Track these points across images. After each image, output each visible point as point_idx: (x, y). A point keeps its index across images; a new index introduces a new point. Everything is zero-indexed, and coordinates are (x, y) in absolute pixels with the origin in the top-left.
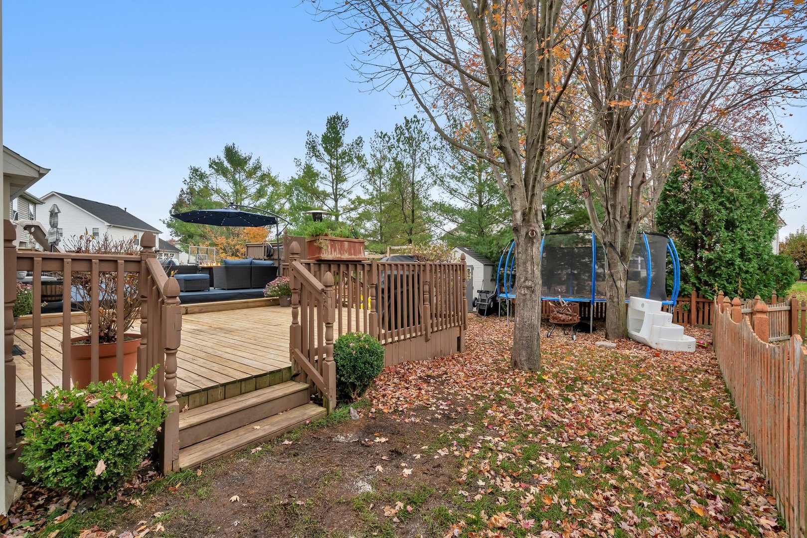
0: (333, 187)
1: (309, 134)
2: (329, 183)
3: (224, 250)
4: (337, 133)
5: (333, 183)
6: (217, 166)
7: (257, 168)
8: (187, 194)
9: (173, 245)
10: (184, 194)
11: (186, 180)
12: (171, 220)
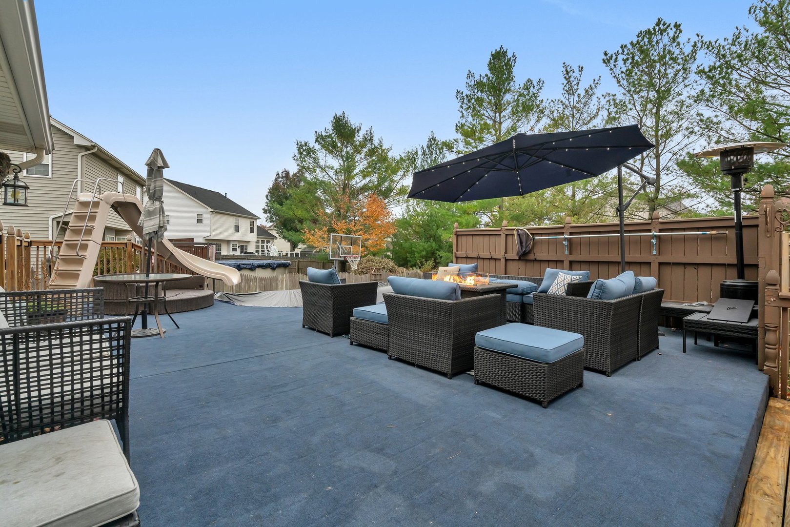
6: (324, 141)
7: (368, 139)
8: (283, 177)
9: (270, 232)
10: (279, 177)
11: (295, 156)
12: (267, 206)
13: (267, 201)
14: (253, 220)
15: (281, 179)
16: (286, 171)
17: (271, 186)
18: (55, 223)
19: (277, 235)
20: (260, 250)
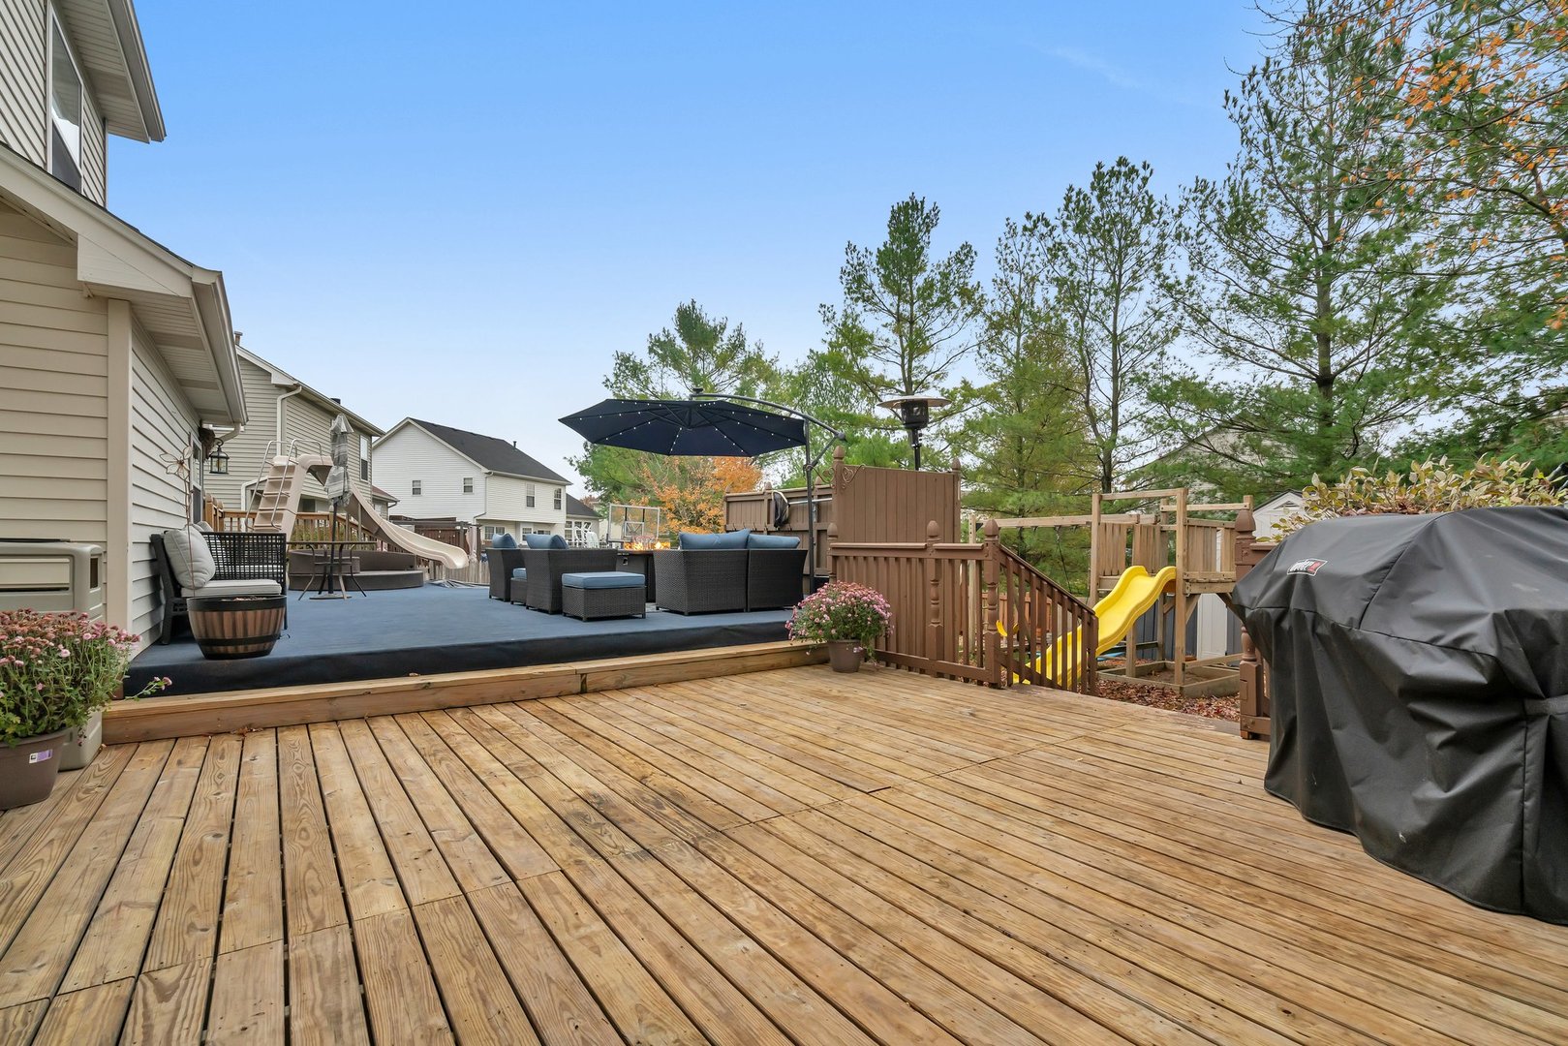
0: (903, 366)
1: (851, 248)
2: (893, 359)
3: (676, 512)
4: (913, 241)
5: (903, 357)
6: (663, 349)
7: (738, 345)
9: (589, 506)
11: (608, 380)
12: (586, 461)
13: (586, 454)
14: (558, 487)
18: (249, 492)
20: (573, 538)
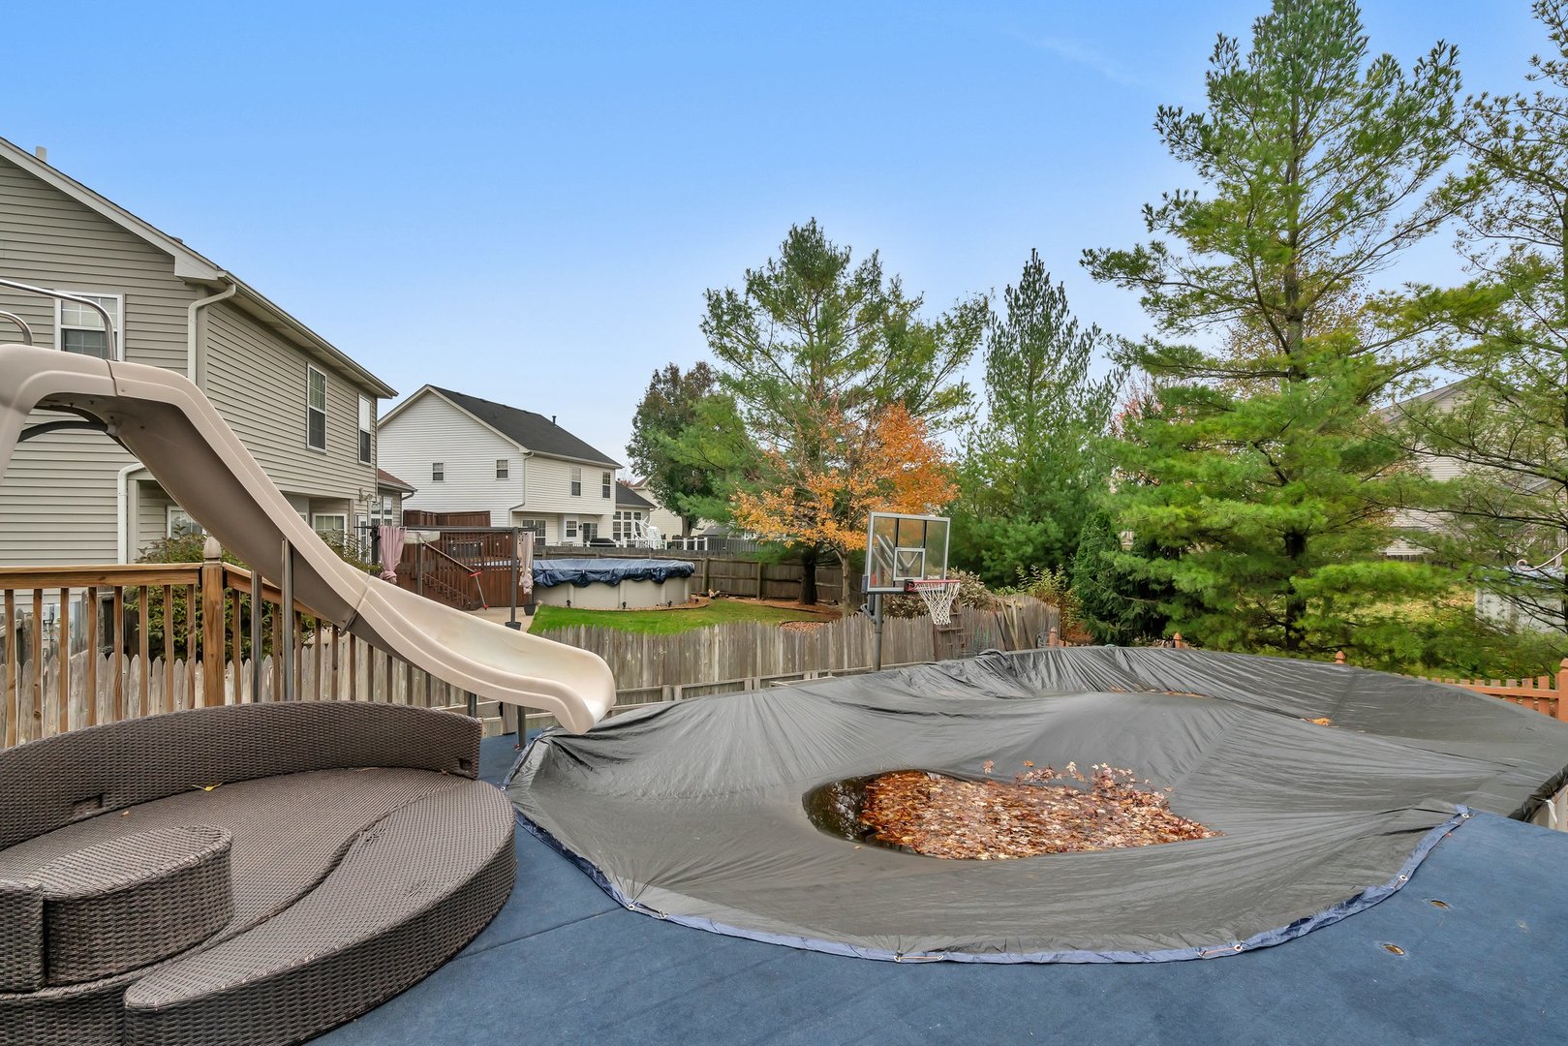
7: (868, 282)
8: (665, 382)
9: (639, 493)
10: (659, 381)
11: (706, 324)
12: (635, 441)
13: (635, 431)
14: (607, 471)
15: (662, 386)
16: (672, 368)
17: (643, 400)
18: (134, 485)
19: (654, 502)
20: (622, 532)
